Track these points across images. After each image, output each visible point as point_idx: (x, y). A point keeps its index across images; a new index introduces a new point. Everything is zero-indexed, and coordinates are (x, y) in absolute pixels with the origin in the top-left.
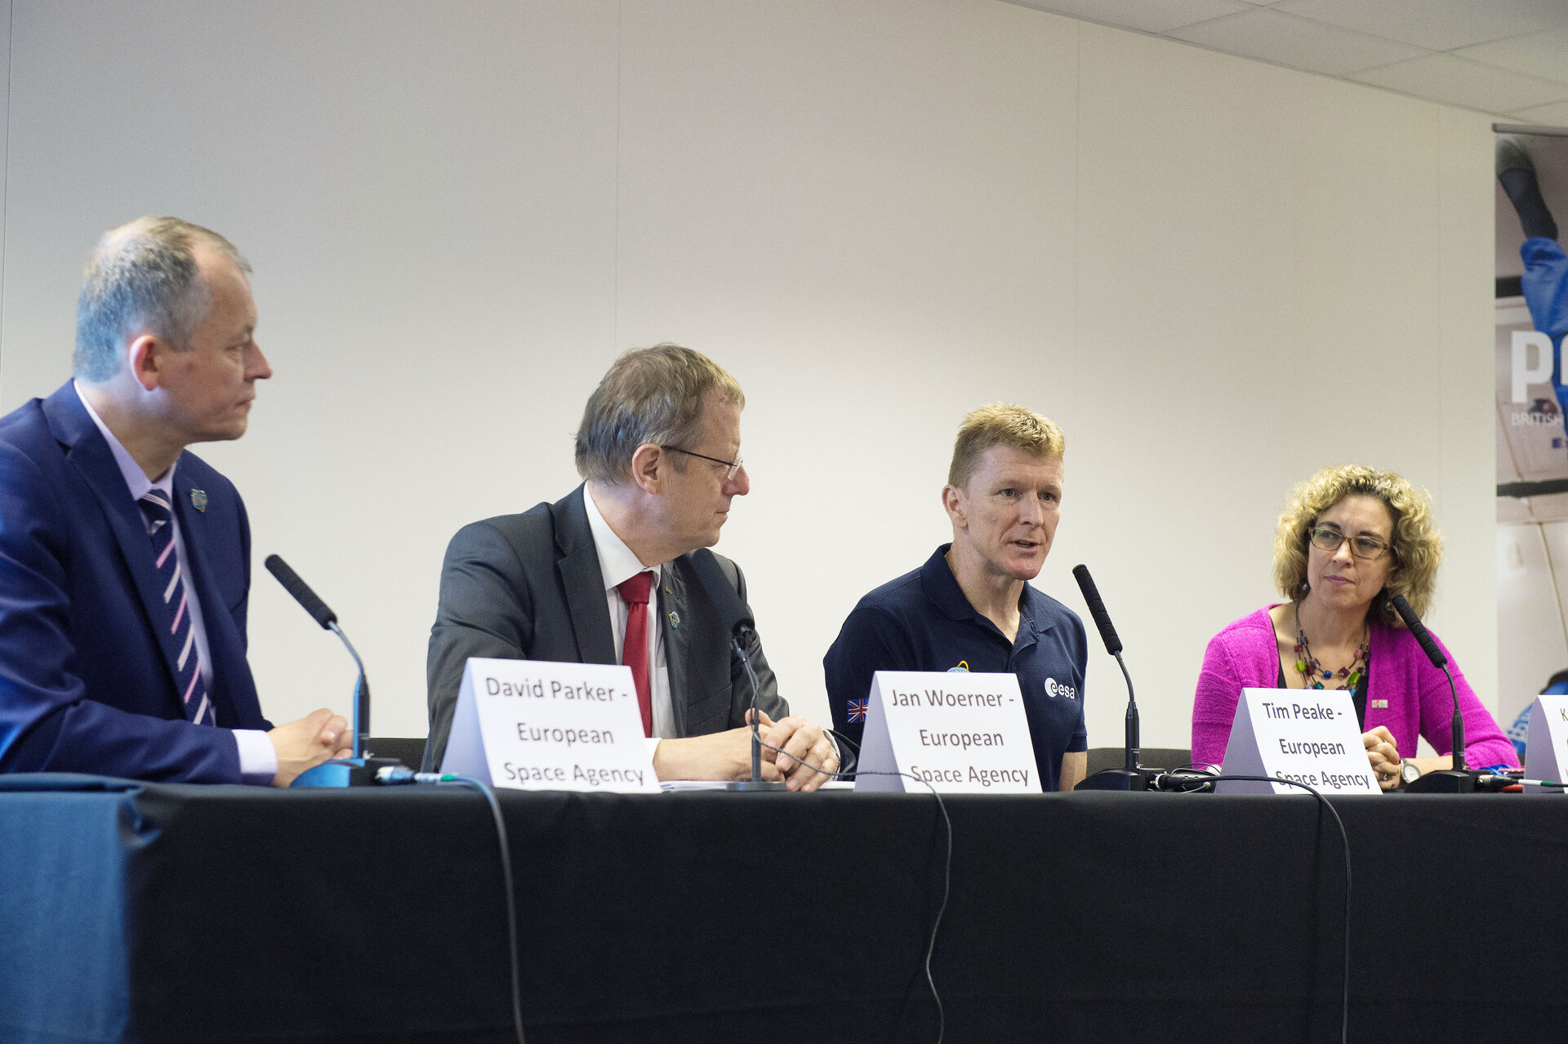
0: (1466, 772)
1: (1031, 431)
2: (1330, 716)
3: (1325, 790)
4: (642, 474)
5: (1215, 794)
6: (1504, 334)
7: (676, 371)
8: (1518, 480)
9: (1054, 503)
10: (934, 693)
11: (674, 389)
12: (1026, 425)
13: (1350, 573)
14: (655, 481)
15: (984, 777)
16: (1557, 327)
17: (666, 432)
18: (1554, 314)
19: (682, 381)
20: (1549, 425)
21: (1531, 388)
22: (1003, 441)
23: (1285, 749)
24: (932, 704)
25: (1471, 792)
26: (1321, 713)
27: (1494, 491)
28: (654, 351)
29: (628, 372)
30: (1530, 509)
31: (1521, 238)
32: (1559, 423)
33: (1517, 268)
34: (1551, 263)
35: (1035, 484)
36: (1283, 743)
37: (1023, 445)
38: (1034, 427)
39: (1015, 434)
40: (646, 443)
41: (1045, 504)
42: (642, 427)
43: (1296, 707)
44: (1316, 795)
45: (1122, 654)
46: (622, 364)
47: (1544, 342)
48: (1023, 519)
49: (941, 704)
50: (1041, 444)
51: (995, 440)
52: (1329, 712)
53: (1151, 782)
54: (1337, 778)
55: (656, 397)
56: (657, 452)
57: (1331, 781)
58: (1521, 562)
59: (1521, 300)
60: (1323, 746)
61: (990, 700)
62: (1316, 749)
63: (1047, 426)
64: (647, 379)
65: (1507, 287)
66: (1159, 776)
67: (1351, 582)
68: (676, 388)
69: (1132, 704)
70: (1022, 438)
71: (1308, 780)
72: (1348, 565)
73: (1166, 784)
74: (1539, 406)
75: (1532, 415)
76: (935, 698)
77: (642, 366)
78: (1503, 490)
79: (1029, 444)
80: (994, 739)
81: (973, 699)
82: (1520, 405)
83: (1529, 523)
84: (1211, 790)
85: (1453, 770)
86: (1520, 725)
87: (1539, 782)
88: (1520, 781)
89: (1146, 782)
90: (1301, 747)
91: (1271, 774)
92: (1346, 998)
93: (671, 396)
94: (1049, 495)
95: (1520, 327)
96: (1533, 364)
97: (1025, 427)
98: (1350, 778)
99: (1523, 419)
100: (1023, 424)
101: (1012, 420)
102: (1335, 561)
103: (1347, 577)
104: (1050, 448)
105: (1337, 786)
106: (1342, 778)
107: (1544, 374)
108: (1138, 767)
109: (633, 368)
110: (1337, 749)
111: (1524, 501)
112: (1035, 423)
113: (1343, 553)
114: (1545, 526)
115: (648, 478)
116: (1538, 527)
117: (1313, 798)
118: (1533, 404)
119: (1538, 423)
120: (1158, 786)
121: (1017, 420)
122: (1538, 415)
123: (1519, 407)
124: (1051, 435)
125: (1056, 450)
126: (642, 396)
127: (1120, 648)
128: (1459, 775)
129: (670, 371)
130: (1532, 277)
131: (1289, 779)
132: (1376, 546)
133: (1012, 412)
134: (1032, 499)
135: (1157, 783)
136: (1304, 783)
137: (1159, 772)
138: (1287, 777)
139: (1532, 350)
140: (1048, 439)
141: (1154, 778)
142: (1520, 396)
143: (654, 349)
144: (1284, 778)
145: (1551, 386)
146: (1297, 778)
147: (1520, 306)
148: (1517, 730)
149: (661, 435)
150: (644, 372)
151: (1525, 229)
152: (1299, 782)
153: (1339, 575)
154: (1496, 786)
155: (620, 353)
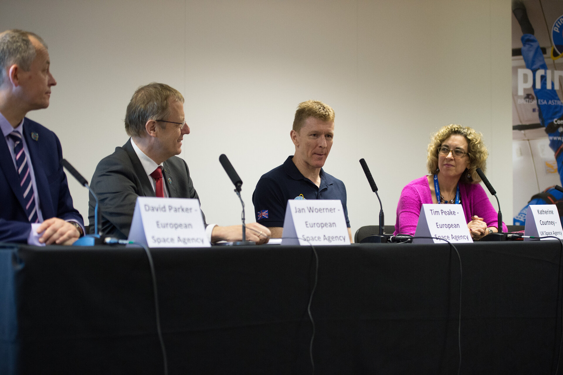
0: (503, 233)
1: (323, 111)
2: (454, 214)
3: (452, 241)
4: (149, 131)
5: (412, 244)
6: (515, 70)
7: (157, 93)
8: (520, 124)
9: (331, 138)
10: (310, 208)
11: (157, 99)
12: (321, 109)
13: (453, 163)
14: (155, 132)
15: (329, 239)
16: (534, 67)
17: (156, 115)
18: (533, 63)
19: (160, 96)
20: (532, 104)
21: (525, 90)
22: (312, 115)
23: (438, 226)
24: (310, 212)
25: (505, 241)
26: (451, 213)
27: (511, 128)
28: (148, 86)
29: (140, 95)
30: (525, 134)
31: (521, 34)
32: (535, 103)
33: (519, 45)
34: (532, 44)
35: (324, 132)
36: (437, 224)
37: (319, 117)
38: (324, 110)
39: (317, 112)
40: (150, 120)
41: (327, 138)
42: (148, 114)
43: (442, 211)
44: (449, 243)
45: (378, 192)
46: (138, 92)
47: (529, 73)
48: (319, 145)
49: (313, 212)
50: (326, 116)
51: (309, 115)
52: (454, 212)
53: (389, 239)
54: (457, 237)
55: (151, 103)
56: (154, 122)
57: (455, 238)
58: (521, 154)
59: (521, 57)
60: (452, 225)
61: (331, 210)
62: (450, 226)
63: (328, 109)
64: (147, 97)
65: (516, 52)
66: (391, 237)
67: (454, 166)
68: (158, 99)
69: (381, 211)
70: (319, 114)
71: (446, 238)
72: (451, 160)
73: (395, 240)
74: (528, 97)
75: (525, 100)
76: (311, 210)
77: (145, 93)
78: (515, 128)
79: (322, 117)
80: (333, 225)
81: (325, 210)
82: (521, 96)
83: (524, 140)
84: (410, 242)
85: (498, 232)
86: (521, 215)
87: (529, 237)
88: (522, 236)
89: (386, 239)
90: (444, 226)
91: (433, 236)
92: (460, 317)
93: (156, 102)
94: (329, 136)
95: (521, 67)
96: (526, 81)
97: (320, 110)
98: (462, 237)
99: (522, 101)
100: (320, 109)
101: (316, 107)
102: (447, 159)
103: (452, 164)
104: (329, 118)
105: (457, 240)
106: (459, 237)
107: (530, 85)
108: (384, 234)
109: (142, 93)
110: (457, 226)
111: (523, 132)
112: (324, 108)
113: (450, 155)
114: (530, 141)
115: (152, 132)
116: (527, 142)
117: (448, 244)
118: (525, 96)
119: (527, 103)
120: (391, 241)
121: (317, 107)
122: (527, 100)
123: (520, 97)
124: (330, 113)
125: (332, 118)
126: (146, 103)
127: (377, 190)
128: (500, 234)
129: (155, 93)
130: (525, 49)
131: (440, 238)
132: (461, 153)
133: (316, 104)
134: (323, 138)
135: (391, 239)
136: (445, 239)
137: (391, 236)
138: (439, 237)
139: (525, 76)
140: (329, 115)
141: (390, 238)
142: (521, 93)
143: (148, 85)
144: (438, 237)
145: (532, 89)
146: (442, 237)
147: (521, 59)
148: (519, 216)
149: (155, 116)
150: (145, 95)
151: (523, 31)
152: (443, 239)
153: (449, 163)
154: (513, 238)
155: (136, 89)
